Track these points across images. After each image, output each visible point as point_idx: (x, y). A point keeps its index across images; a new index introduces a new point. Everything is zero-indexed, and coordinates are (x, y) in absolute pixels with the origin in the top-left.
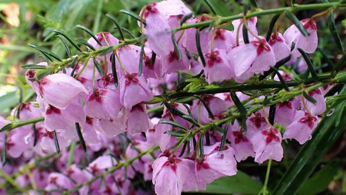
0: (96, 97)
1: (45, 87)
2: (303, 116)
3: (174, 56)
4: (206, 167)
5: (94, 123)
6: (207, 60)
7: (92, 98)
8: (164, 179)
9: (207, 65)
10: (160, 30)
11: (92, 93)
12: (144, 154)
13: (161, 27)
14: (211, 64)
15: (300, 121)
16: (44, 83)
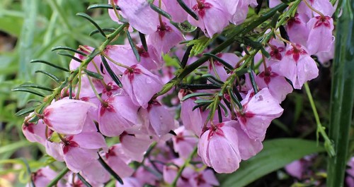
0: (106, 108)
1: (50, 118)
2: (316, 20)
3: (162, 30)
4: (251, 115)
5: (117, 153)
6: (196, 13)
7: (102, 112)
8: (216, 150)
9: (200, 17)
10: (137, 8)
11: (100, 107)
12: (184, 168)
13: (136, 5)
14: (202, 14)
15: (316, 27)
16: (48, 114)
